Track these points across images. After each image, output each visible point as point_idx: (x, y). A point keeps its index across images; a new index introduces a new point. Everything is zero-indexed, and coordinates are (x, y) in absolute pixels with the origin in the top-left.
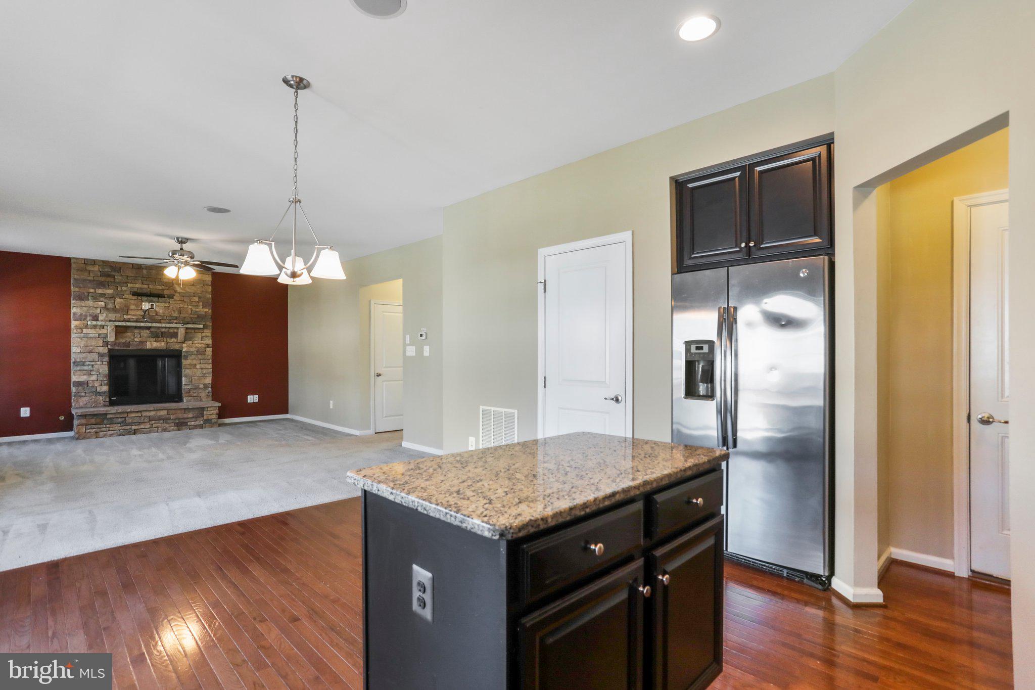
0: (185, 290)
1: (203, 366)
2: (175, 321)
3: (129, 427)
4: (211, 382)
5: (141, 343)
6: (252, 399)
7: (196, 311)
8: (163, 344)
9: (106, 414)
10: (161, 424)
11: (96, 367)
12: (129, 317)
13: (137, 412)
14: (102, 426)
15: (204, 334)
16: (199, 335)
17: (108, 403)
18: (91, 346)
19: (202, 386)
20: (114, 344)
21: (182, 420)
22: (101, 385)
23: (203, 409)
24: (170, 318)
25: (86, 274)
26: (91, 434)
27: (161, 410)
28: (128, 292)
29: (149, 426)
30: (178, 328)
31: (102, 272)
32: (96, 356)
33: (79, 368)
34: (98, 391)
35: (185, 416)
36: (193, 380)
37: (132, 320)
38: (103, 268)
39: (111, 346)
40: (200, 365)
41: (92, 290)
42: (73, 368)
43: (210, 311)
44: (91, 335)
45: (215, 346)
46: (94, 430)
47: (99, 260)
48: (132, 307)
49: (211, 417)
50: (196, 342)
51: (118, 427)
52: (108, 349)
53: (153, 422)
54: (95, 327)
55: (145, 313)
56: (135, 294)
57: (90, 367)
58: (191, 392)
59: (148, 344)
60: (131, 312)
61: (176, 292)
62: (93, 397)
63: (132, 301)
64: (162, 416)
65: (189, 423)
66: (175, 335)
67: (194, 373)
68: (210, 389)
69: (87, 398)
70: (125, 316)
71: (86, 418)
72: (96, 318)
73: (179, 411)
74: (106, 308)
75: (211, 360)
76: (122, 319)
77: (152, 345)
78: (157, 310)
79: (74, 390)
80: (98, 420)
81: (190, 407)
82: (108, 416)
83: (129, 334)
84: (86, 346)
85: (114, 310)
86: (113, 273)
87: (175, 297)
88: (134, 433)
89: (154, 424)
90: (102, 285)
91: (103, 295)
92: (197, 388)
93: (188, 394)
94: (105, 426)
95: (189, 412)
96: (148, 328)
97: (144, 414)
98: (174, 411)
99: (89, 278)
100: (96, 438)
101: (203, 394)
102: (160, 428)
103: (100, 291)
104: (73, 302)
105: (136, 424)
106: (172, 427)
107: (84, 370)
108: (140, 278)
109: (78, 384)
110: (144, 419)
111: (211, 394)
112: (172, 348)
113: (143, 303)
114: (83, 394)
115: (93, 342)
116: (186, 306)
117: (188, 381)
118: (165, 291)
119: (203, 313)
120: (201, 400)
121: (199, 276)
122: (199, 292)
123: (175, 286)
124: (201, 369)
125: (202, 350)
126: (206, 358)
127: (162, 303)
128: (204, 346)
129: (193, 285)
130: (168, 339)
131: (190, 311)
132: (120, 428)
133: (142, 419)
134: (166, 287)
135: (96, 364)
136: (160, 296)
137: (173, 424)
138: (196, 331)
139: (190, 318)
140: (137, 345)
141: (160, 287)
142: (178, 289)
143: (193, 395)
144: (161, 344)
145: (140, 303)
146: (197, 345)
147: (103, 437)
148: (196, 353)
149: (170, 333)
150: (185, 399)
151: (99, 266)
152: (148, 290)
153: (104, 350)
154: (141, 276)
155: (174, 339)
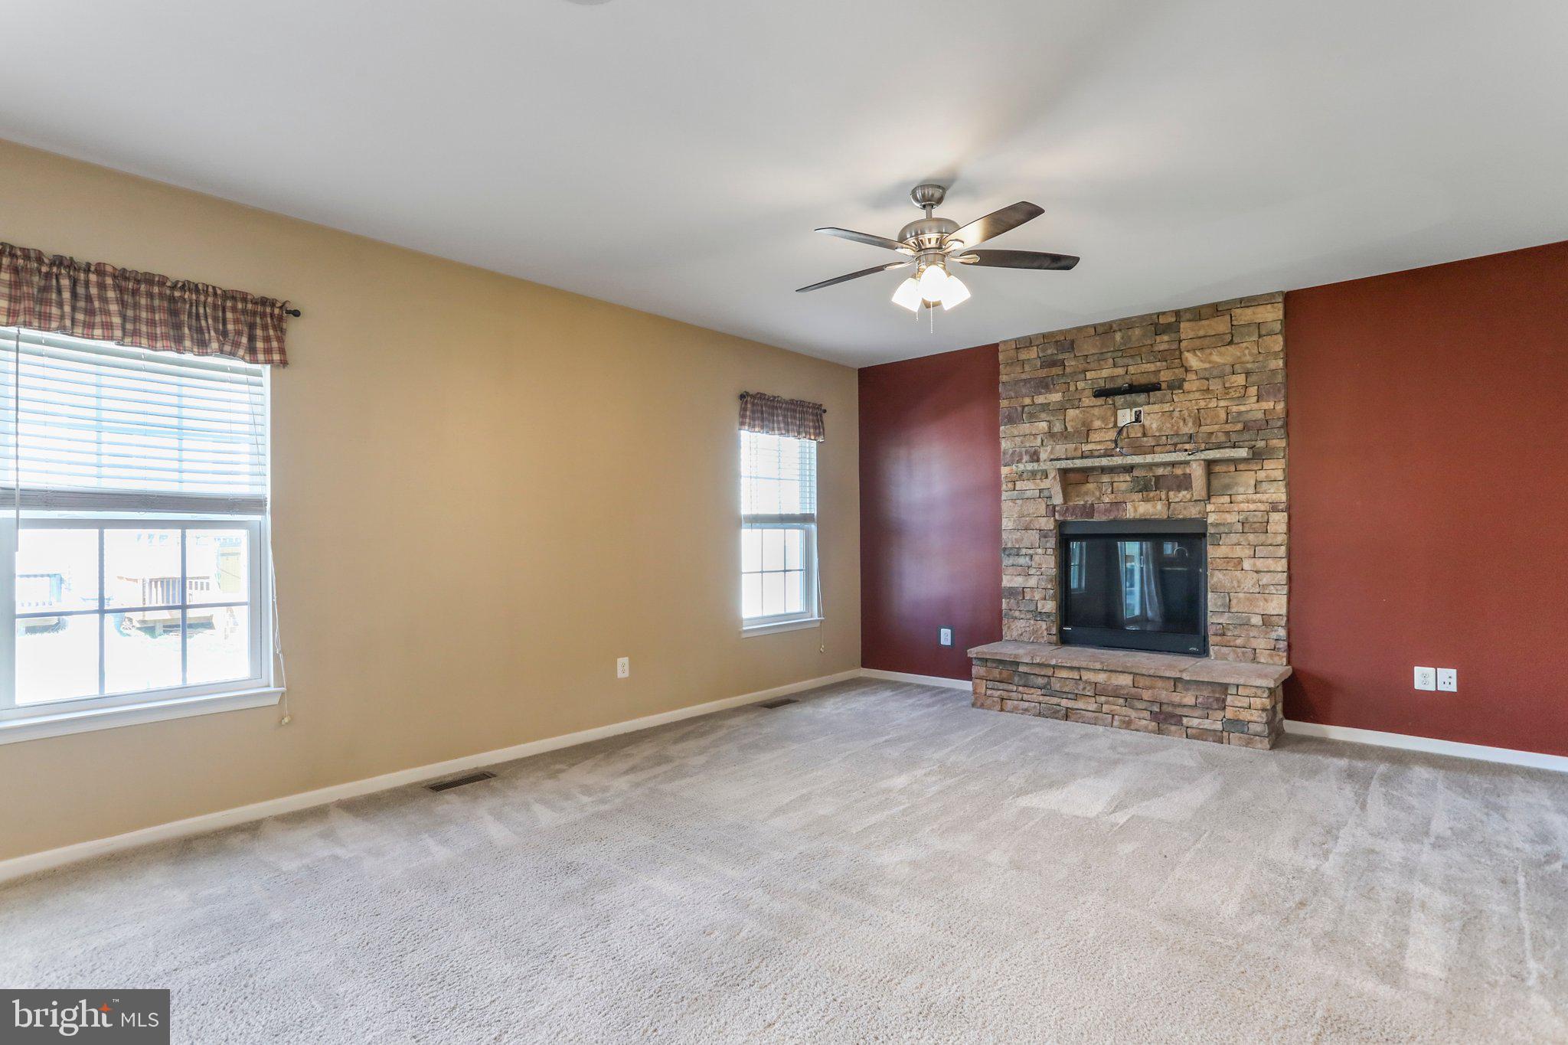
0: (1210, 362)
1: (1260, 564)
2: (1187, 446)
3: (1055, 700)
4: (1284, 611)
5: (1116, 504)
6: (1433, 679)
7: (1240, 413)
8: (1159, 506)
9: (1018, 664)
10: (1118, 707)
11: (1036, 558)
12: (1090, 447)
13: (1071, 668)
14: (1010, 687)
15: (1262, 475)
16: (1248, 478)
17: (1055, 637)
18: (1028, 515)
19: (1256, 620)
20: (1064, 510)
21: (1170, 709)
22: (1045, 599)
23: (1225, 687)
24: (1176, 440)
25: (1019, 369)
26: (993, 701)
27: (1118, 672)
28: (1089, 393)
29: (1093, 707)
30: (1187, 463)
31: (1043, 359)
32: (1034, 536)
33: (1011, 561)
34: (1039, 610)
35: (1176, 698)
36: (1234, 602)
37: (1096, 453)
38: (1044, 350)
39: (1060, 515)
40: (1253, 561)
41: (1027, 401)
42: (1005, 561)
43: (1281, 406)
44: (1029, 494)
45: (1294, 507)
46: (999, 692)
47: (1037, 336)
48: (1097, 424)
49: (1245, 715)
50: (1240, 498)
51: (1036, 695)
52: (1056, 520)
53: (1103, 699)
54: (1034, 473)
55: (1120, 432)
56: (1102, 393)
57: (1028, 558)
58: (1229, 634)
59: (1129, 506)
60: (1094, 437)
61: (1188, 370)
62: (1032, 622)
63: (1097, 409)
64: (1122, 687)
65: (1185, 720)
66: (1185, 483)
67: (1235, 584)
68: (1282, 632)
69: (1021, 624)
70: (1086, 448)
71: (989, 664)
72: (1035, 457)
75: (1283, 548)
76: (1079, 454)
77: (1136, 511)
78: (1148, 422)
79: (1005, 603)
80: (1005, 674)
81: (1186, 676)
82: (1022, 669)
83: (1091, 486)
84: (1022, 516)
85: (1065, 436)
86: (1060, 357)
87: (1186, 386)
88: (1067, 717)
89: (1106, 704)
90: (1044, 385)
91: (1045, 407)
92: (1247, 624)
93: (1219, 638)
94: (1015, 688)
95: (1187, 690)
96: (1129, 469)
97: (1086, 676)
98: (1148, 682)
99: (1024, 376)
100: (1002, 710)
101: (1261, 644)
102: (1117, 718)
103: (1040, 399)
104: (1002, 429)
105: (1070, 696)
106: (1145, 723)
107: (1019, 566)
108: (1110, 354)
109: (1013, 592)
110: (1084, 689)
111: (1283, 645)
112: (1181, 517)
113: (1120, 412)
114: (1017, 614)
115: (1032, 508)
116: (1213, 404)
117: (1221, 603)
118: (1162, 373)
119: (1260, 415)
120: (1254, 660)
121: (1244, 316)
122: (1248, 358)
123: (1186, 354)
124: (1257, 572)
125: (1255, 520)
126: (1269, 542)
127: (1156, 406)
128: (1262, 507)
129: (1231, 343)
130: (1171, 494)
131: (1223, 416)
132: (1041, 698)
133: (1081, 687)
134: (1164, 363)
135: (1036, 554)
136: (1150, 388)
137: (1147, 714)
138: (1241, 467)
139: (1227, 433)
140: (1107, 511)
141: (1151, 367)
142: (1193, 361)
143: (1232, 644)
144: (1154, 507)
145: (1109, 413)
146: (1244, 506)
147: (1012, 712)
148: (1239, 527)
149: (1177, 477)
150: (1212, 650)
151: (1037, 346)
152: (1127, 379)
153: (1048, 524)
154: (1112, 349)
155: (1186, 492)
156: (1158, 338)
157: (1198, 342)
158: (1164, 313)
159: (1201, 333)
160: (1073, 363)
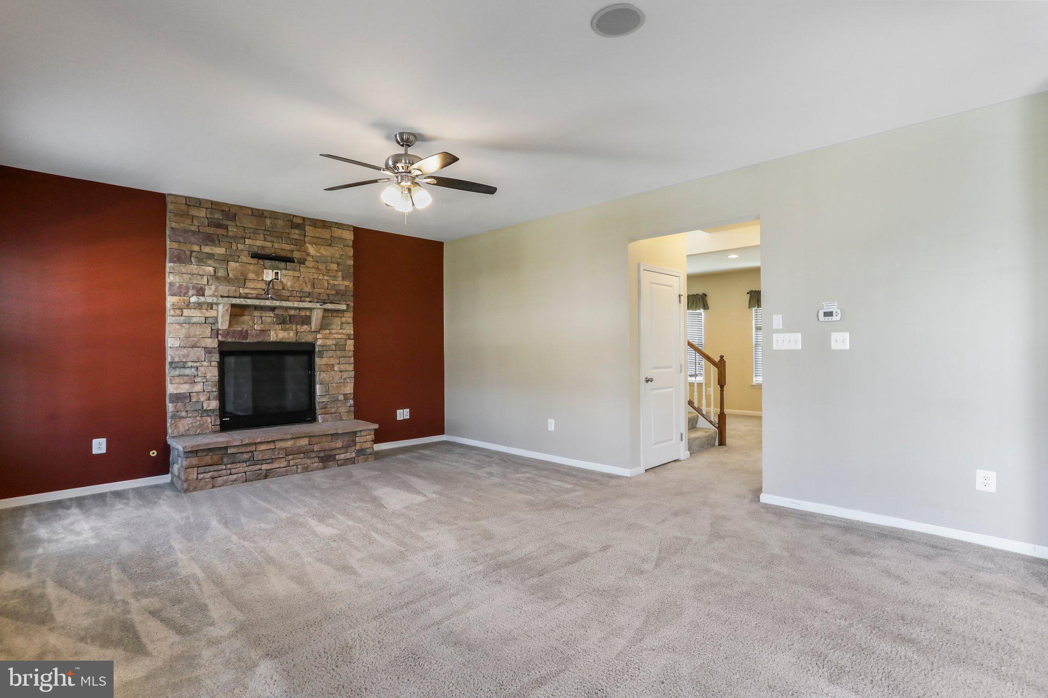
0: (320, 253)
1: (342, 367)
2: (308, 299)
3: (258, 467)
4: (352, 391)
5: (263, 331)
6: (403, 414)
7: (334, 285)
8: (292, 334)
9: (226, 448)
10: (300, 460)
11: (202, 369)
12: (247, 291)
13: (268, 442)
14: (220, 467)
15: (344, 319)
16: (339, 321)
17: (219, 427)
18: (195, 336)
19: (341, 397)
20: (227, 333)
21: (329, 453)
22: (209, 399)
23: (354, 433)
24: (301, 294)
25: (189, 221)
26: (206, 482)
28: (245, 253)
29: (284, 464)
30: (311, 309)
31: (210, 220)
32: (201, 353)
33: (177, 372)
34: (204, 409)
35: (333, 445)
36: (331, 388)
37: (250, 296)
38: (212, 213)
39: (223, 336)
40: (339, 365)
41: (196, 248)
42: (169, 372)
43: (351, 285)
44: (195, 320)
45: (357, 337)
46: (210, 474)
47: (207, 201)
48: (251, 276)
49: (365, 446)
50: (334, 331)
51: (242, 467)
52: (218, 341)
53: (291, 457)
54: (199, 306)
55: (269, 285)
56: (255, 256)
57: (193, 370)
58: (328, 407)
59: (272, 333)
60: (249, 284)
61: (308, 254)
62: (198, 418)
63: (252, 265)
64: (302, 447)
65: (337, 457)
66: (307, 320)
67: (331, 378)
68: (351, 402)
69: (189, 421)
70: (241, 291)
71: (199, 454)
72: (201, 292)
73: (324, 439)
74: (215, 277)
75: (353, 358)
76: (238, 295)
77: (277, 336)
78: (284, 280)
79: (170, 407)
80: (216, 458)
81: (340, 432)
82: (229, 452)
83: (246, 318)
84: (188, 337)
85: (227, 279)
86: (225, 222)
87: (307, 263)
88: (266, 477)
89: (292, 460)
90: (210, 239)
91: (211, 256)
92: (336, 400)
93: (324, 410)
94: (224, 467)
96: (273, 309)
97: (279, 445)
98: (317, 440)
99: (193, 228)
100: (213, 487)
101: (343, 410)
102: (299, 466)
103: (207, 249)
104: (168, 265)
105: (268, 461)
106: (316, 464)
107: (185, 376)
108: (261, 231)
109: (178, 398)
110: (279, 454)
111: (352, 409)
112: (303, 341)
113: (265, 270)
114: (184, 414)
115: (198, 331)
116: (321, 277)
117: (324, 390)
118: (294, 252)
119: (343, 288)
120: (341, 419)
121: (338, 233)
122: (337, 256)
123: (308, 245)
124: (341, 371)
125: (342, 343)
126: (346, 355)
127: (291, 272)
128: (344, 337)
129: (330, 245)
130: (299, 326)
131: (326, 285)
132: (246, 469)
133: (276, 453)
134: (296, 247)
135: (202, 366)
136: (288, 260)
137: (316, 459)
138: (335, 314)
139: (328, 295)
140: (257, 335)
141: (288, 247)
142: (312, 250)
143: (330, 412)
144: (288, 334)
145: (261, 270)
146: (336, 336)
147: (223, 486)
148: (333, 347)
149: (301, 317)
150: (320, 418)
151: (206, 208)
152: (272, 251)
153: (213, 343)
154: (264, 229)
155: (306, 326)
156: (293, 231)
157: (315, 240)
158: (296, 216)
159: (317, 235)
160: (235, 230)
